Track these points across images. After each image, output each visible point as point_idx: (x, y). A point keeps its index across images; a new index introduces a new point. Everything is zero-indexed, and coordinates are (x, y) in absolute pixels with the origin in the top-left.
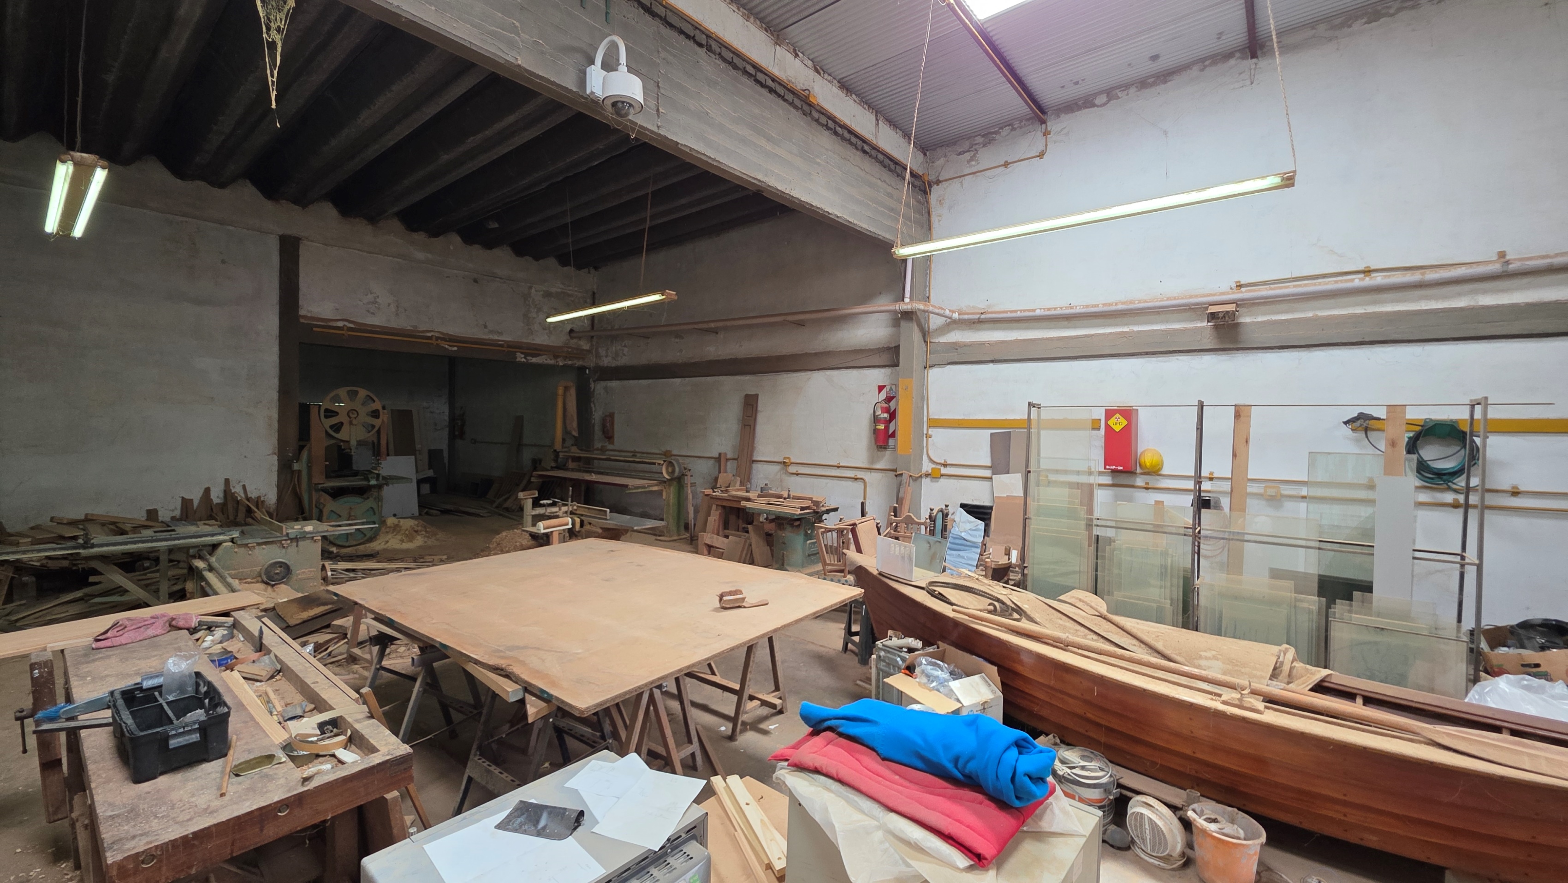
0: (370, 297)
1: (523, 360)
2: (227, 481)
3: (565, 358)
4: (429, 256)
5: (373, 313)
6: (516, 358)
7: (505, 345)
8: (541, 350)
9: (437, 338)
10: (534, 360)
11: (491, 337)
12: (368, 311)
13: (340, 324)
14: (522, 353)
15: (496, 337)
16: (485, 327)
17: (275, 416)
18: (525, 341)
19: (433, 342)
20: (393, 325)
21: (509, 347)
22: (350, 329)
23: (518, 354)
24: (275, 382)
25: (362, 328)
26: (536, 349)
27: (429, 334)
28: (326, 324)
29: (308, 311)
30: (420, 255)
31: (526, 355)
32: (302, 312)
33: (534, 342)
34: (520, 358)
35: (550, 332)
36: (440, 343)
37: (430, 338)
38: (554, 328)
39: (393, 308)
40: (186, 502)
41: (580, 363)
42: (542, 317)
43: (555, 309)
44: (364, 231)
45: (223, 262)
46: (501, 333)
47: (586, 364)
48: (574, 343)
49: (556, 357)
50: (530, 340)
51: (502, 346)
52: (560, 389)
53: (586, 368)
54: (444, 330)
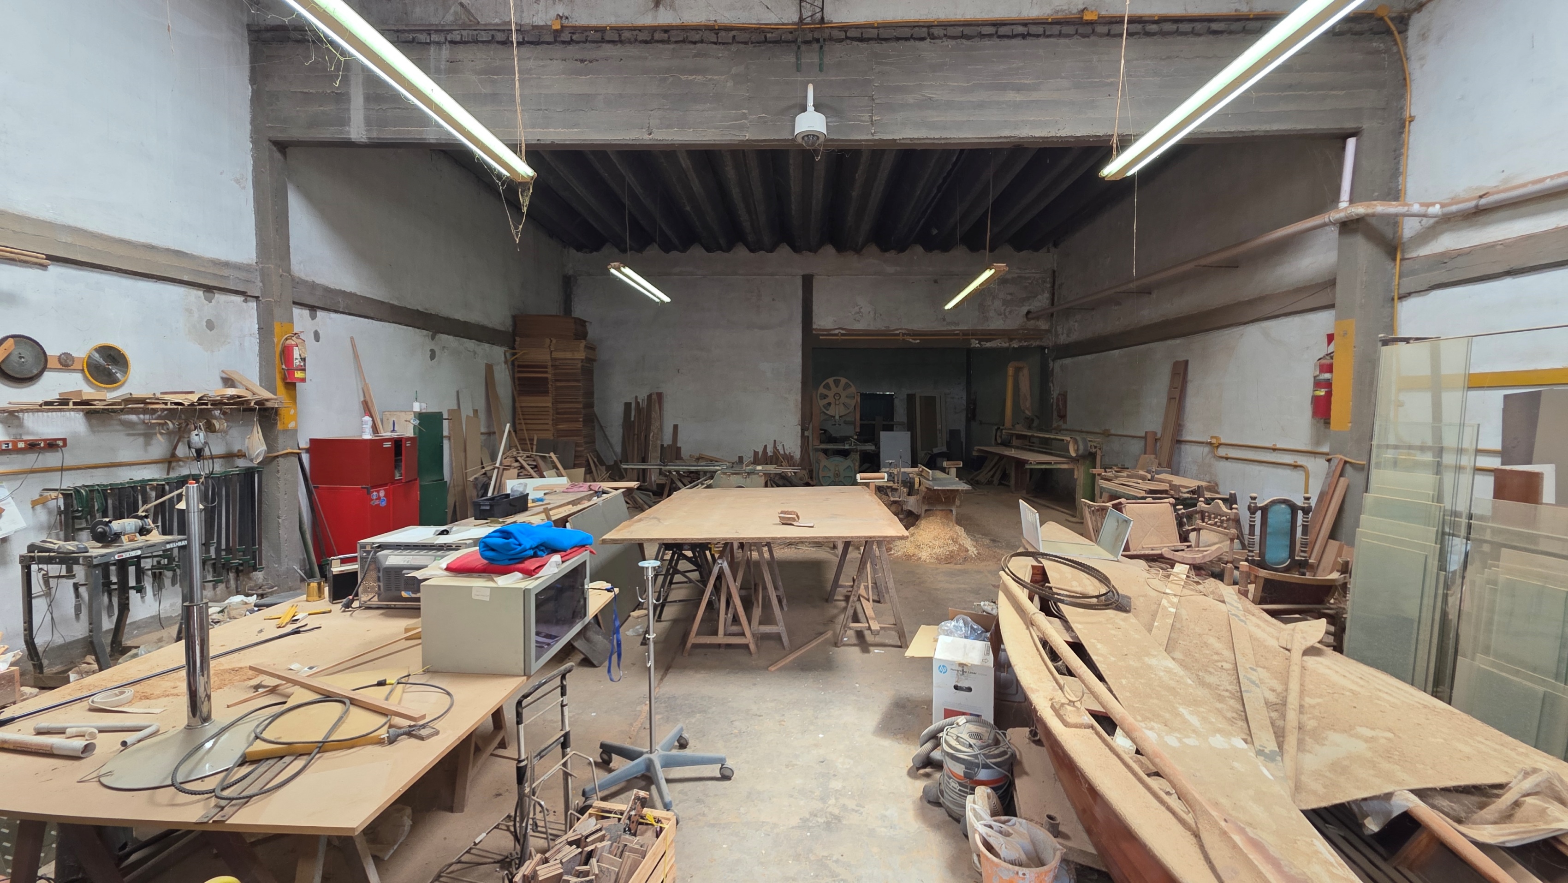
0: (857, 309)
1: (978, 345)
2: (775, 441)
3: (1020, 340)
4: (898, 269)
5: (858, 321)
6: (970, 344)
7: (960, 334)
8: (994, 335)
9: (904, 334)
10: (988, 345)
11: (949, 328)
12: (855, 320)
13: (837, 332)
14: (976, 339)
15: (953, 328)
16: (944, 320)
17: (800, 399)
18: (980, 328)
19: (901, 338)
20: (872, 328)
21: (964, 335)
22: (843, 335)
23: (973, 341)
24: (800, 376)
25: (850, 333)
26: (991, 334)
27: (897, 332)
28: (828, 332)
29: (819, 325)
30: (890, 269)
31: (980, 341)
32: (814, 327)
33: (989, 328)
34: (975, 344)
35: (1006, 317)
36: (905, 337)
37: (898, 335)
38: (1010, 312)
39: (872, 314)
40: (756, 453)
41: (1038, 343)
42: (997, 303)
43: (1011, 294)
44: (852, 260)
45: (773, 300)
46: (958, 324)
47: (1044, 343)
48: (1031, 324)
49: (1011, 340)
50: (985, 327)
51: (957, 335)
52: (1011, 371)
53: (1045, 348)
54: (910, 327)
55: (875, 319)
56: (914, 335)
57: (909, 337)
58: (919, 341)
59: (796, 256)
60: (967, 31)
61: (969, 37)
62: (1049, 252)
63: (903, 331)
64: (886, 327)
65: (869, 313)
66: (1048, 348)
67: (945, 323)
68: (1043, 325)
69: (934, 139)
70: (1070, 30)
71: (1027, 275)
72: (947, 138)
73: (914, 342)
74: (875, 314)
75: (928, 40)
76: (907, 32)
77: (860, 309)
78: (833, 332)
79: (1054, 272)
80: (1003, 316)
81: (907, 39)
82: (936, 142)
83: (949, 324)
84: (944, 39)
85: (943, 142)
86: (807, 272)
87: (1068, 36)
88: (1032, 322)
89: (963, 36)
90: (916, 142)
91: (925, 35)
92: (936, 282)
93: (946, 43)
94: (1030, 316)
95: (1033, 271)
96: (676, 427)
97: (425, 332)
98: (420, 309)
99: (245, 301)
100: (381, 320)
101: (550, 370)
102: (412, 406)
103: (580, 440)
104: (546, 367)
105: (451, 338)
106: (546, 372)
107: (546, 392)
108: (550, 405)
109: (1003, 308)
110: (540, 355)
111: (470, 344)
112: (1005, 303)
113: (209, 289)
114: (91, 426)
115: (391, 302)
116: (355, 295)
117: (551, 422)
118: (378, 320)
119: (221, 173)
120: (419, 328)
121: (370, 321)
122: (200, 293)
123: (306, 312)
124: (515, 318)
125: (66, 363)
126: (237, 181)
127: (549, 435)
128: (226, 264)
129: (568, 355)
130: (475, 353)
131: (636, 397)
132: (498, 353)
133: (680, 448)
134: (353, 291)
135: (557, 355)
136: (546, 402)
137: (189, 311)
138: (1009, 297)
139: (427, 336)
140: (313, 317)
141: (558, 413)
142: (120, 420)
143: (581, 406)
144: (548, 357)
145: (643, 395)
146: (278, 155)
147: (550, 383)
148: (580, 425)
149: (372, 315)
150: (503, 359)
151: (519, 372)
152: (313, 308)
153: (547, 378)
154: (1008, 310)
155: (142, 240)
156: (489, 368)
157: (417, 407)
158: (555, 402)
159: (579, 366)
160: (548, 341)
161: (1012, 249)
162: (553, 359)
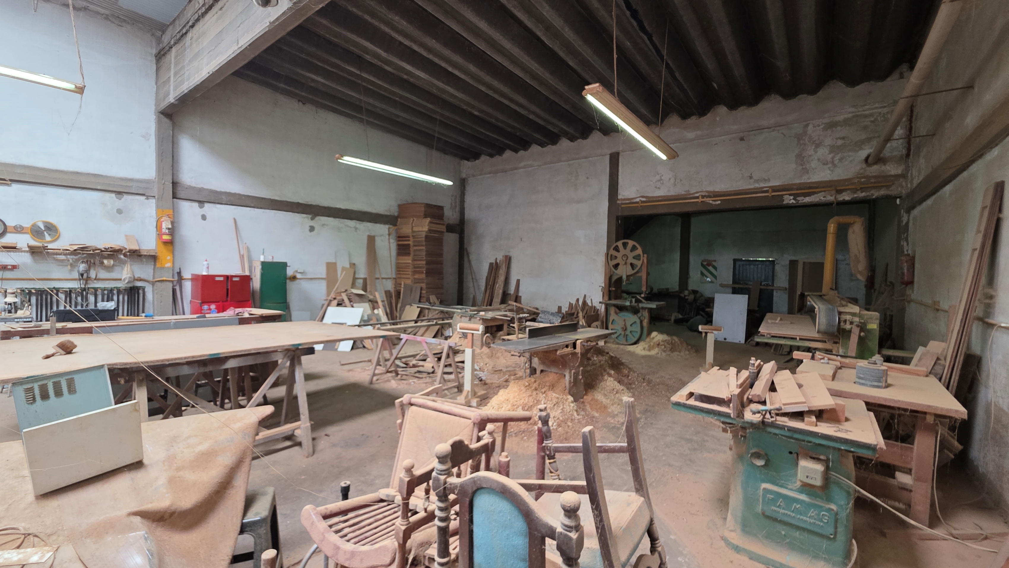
0: (658, 177)
1: (792, 201)
5: (659, 188)
6: (783, 200)
7: (770, 190)
8: (816, 188)
9: (703, 197)
10: (807, 200)
11: (757, 185)
12: (656, 187)
13: (638, 200)
14: (790, 195)
15: (762, 185)
16: (751, 177)
18: (797, 181)
19: (700, 200)
20: (672, 193)
21: (775, 191)
22: (643, 202)
23: (786, 197)
25: (650, 199)
26: (810, 188)
27: (697, 195)
28: (631, 201)
29: (623, 196)
30: (691, 135)
31: (795, 196)
32: (620, 197)
33: (810, 181)
34: (789, 200)
35: (835, 166)
36: (705, 199)
37: (697, 198)
38: (841, 160)
39: (672, 181)
42: (823, 152)
43: (843, 138)
45: (587, 178)
46: (768, 180)
47: (893, 191)
48: (875, 170)
49: (839, 192)
50: (805, 179)
51: (766, 192)
52: (832, 227)
54: (711, 189)
55: (675, 185)
56: (714, 196)
57: (709, 199)
58: (719, 202)
59: (605, 139)
63: (703, 194)
64: (686, 191)
65: (670, 179)
66: (899, 197)
67: (752, 181)
68: (893, 169)
71: (867, 112)
73: (714, 203)
74: (675, 179)
77: (661, 177)
78: (635, 201)
80: (830, 165)
83: (757, 181)
86: (614, 150)
88: (875, 167)
92: (742, 139)
94: (870, 161)
95: (877, 105)
96: (518, 281)
97: (304, 215)
98: (301, 202)
99: (147, 199)
100: (263, 209)
101: (411, 239)
102: (260, 258)
104: (409, 237)
105: (331, 219)
106: (409, 240)
107: (408, 254)
108: (410, 262)
109: (831, 156)
110: (406, 230)
112: (834, 149)
113: (119, 193)
114: (34, 260)
119: (131, 133)
120: (298, 213)
122: (113, 195)
123: (196, 205)
124: (400, 206)
125: (19, 230)
127: (409, 282)
128: (131, 180)
129: (420, 229)
131: (496, 259)
132: (381, 230)
133: (521, 297)
134: (237, 192)
135: (415, 229)
136: (408, 260)
137: (104, 204)
138: (840, 142)
139: (308, 218)
140: (201, 207)
141: (415, 268)
144: (410, 231)
145: (500, 257)
146: (165, 120)
147: (411, 247)
151: (399, 241)
152: (201, 203)
153: (409, 245)
154: (838, 157)
156: (371, 239)
157: (262, 259)
158: (414, 260)
159: (424, 236)
160: (412, 219)
161: (844, 86)
162: (413, 232)
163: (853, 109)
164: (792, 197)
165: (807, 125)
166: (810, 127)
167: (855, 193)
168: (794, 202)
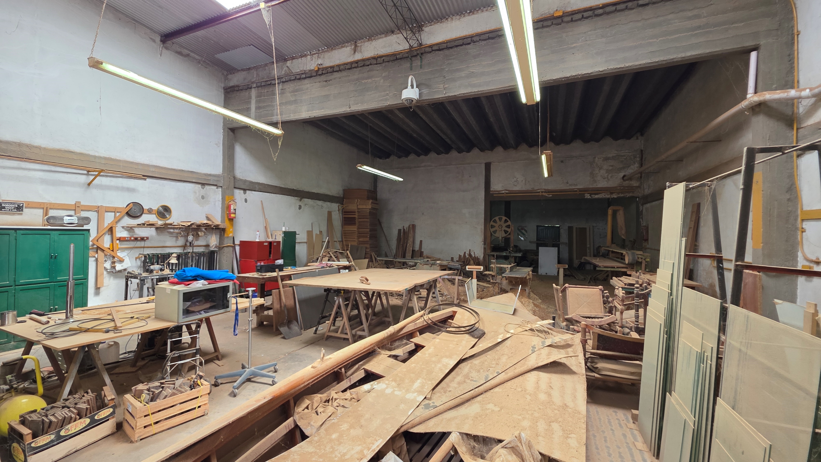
0: (515, 179)
1: (589, 197)
2: (470, 250)
5: (516, 186)
6: (585, 196)
7: (578, 191)
8: (601, 191)
9: (542, 192)
10: (596, 196)
11: (571, 187)
12: (514, 185)
13: (503, 192)
14: (588, 194)
15: (573, 187)
16: (567, 183)
17: (483, 228)
18: (591, 187)
19: (540, 194)
20: (524, 189)
21: (580, 191)
22: (507, 193)
23: (586, 195)
24: (483, 216)
25: (511, 192)
26: (598, 190)
28: (499, 192)
29: (494, 189)
31: (591, 194)
32: (491, 189)
33: (597, 187)
35: (609, 180)
36: (543, 194)
37: (539, 192)
38: (611, 177)
39: (524, 182)
40: (460, 256)
41: (631, 195)
42: (603, 172)
43: (612, 166)
44: (512, 153)
45: (470, 177)
46: (577, 185)
47: (635, 195)
48: (626, 183)
49: (612, 193)
50: (594, 186)
51: (576, 191)
52: (610, 212)
53: (637, 198)
54: (546, 188)
55: (526, 184)
56: (549, 192)
57: (545, 193)
58: (551, 196)
59: (482, 153)
60: (491, 35)
61: (493, 38)
62: (637, 139)
63: (542, 190)
64: (532, 188)
65: (522, 181)
66: (638, 197)
67: (568, 185)
68: (635, 183)
69: (475, 92)
70: (549, 23)
71: (622, 154)
72: (481, 91)
73: (548, 196)
74: (526, 181)
75: (472, 43)
76: (461, 42)
77: (517, 179)
78: (502, 192)
79: (642, 151)
80: (606, 179)
81: (461, 45)
82: (476, 93)
83: (571, 185)
84: (480, 42)
85: (480, 93)
86: (487, 161)
87: (547, 26)
88: (627, 182)
89: (489, 38)
90: (466, 95)
91: (470, 42)
92: (562, 162)
93: (481, 43)
94: (625, 178)
95: (627, 151)
96: (421, 242)
97: (296, 198)
98: (295, 188)
99: (217, 188)
100: (275, 194)
101: (356, 214)
102: (282, 229)
103: (368, 246)
104: (355, 212)
105: (310, 200)
106: (355, 215)
107: (354, 224)
108: (356, 229)
109: (606, 174)
110: (353, 207)
111: (320, 203)
112: (608, 171)
113: (203, 184)
114: (157, 233)
115: (281, 186)
116: (264, 184)
117: (356, 237)
118: (274, 193)
119: (210, 142)
120: (293, 196)
121: (270, 194)
122: (200, 186)
123: (242, 192)
124: (344, 191)
125: (150, 211)
126: (216, 144)
127: (355, 244)
128: (210, 175)
129: (364, 207)
130: (322, 206)
131: (404, 226)
132: (335, 207)
133: (423, 252)
134: (263, 183)
135: (360, 207)
136: (354, 228)
137: (195, 192)
138: (611, 168)
139: (298, 199)
140: (245, 193)
141: (359, 233)
142: (168, 231)
143: (368, 230)
144: (356, 208)
145: (406, 226)
146: (231, 133)
147: (357, 219)
148: (368, 239)
149: (271, 191)
150: (337, 209)
151: (345, 215)
152: (245, 190)
153: (355, 217)
154: (610, 175)
155: (179, 168)
156: (330, 213)
157: (284, 229)
158: (358, 228)
159: (368, 212)
160: (356, 200)
161: (612, 140)
162: (358, 209)
163: (616, 152)
164: (589, 195)
165: (595, 158)
166: (596, 159)
167: (619, 194)
168: (590, 197)
